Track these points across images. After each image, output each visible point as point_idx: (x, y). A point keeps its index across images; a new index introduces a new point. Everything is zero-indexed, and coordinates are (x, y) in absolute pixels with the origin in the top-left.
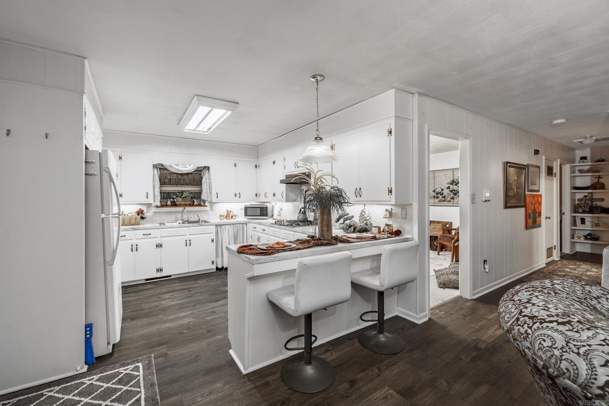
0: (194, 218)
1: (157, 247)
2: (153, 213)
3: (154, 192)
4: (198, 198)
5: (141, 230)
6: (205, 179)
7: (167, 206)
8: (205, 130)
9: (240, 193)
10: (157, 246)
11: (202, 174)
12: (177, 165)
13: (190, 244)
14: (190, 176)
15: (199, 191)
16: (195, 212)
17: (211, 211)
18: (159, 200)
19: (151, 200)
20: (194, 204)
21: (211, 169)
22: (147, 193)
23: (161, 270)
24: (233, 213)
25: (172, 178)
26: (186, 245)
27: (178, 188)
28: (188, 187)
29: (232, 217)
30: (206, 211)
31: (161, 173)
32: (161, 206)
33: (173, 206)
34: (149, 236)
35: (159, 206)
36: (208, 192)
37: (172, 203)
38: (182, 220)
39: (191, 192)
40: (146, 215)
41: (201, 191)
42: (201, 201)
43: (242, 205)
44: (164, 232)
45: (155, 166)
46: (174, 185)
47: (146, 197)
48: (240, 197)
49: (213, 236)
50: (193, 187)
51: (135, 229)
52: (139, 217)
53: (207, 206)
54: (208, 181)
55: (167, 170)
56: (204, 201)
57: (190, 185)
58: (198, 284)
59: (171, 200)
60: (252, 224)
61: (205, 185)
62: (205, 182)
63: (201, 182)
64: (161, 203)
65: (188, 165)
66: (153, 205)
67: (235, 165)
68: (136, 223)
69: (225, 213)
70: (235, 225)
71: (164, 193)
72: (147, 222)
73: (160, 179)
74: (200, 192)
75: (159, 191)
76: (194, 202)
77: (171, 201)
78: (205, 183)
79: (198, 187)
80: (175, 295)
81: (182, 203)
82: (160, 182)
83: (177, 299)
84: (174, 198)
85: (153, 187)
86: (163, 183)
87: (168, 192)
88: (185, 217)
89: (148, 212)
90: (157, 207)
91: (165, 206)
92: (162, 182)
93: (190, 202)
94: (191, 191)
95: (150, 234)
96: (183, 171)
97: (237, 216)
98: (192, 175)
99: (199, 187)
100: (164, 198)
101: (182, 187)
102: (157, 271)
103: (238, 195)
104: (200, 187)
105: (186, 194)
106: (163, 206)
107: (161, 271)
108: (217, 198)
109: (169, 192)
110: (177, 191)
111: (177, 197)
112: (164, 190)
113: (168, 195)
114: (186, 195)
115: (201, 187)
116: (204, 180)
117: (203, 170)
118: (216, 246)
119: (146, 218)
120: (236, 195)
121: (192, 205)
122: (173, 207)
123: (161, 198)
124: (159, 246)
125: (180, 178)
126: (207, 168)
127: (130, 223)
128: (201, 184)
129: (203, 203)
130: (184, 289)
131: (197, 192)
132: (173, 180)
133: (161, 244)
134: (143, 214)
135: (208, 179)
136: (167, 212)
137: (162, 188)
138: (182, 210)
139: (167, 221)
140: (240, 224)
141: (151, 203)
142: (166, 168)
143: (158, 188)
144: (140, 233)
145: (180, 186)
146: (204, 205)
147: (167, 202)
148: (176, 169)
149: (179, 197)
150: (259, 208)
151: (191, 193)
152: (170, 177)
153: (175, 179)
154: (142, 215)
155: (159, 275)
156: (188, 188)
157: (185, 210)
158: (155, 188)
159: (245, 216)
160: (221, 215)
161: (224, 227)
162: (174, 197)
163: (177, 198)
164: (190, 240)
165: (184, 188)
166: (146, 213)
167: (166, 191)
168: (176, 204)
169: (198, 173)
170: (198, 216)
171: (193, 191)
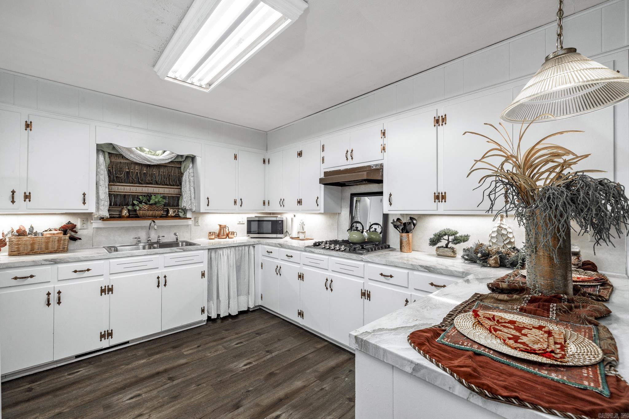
0: (169, 238)
1: (103, 294)
3: (97, 193)
4: (175, 206)
5: (68, 262)
6: (187, 176)
7: (120, 217)
8: (204, 83)
9: (241, 200)
10: (103, 291)
11: (182, 168)
12: (141, 150)
13: (166, 282)
14: (162, 171)
15: (176, 194)
16: (171, 227)
17: (195, 225)
18: (107, 208)
19: (91, 207)
20: (169, 215)
21: (199, 160)
22: (84, 194)
23: (110, 334)
24: (228, 230)
25: (132, 172)
26: (157, 285)
27: (141, 188)
28: (158, 187)
29: (228, 235)
30: (188, 225)
31: (111, 161)
32: (110, 217)
33: (132, 217)
34: (87, 274)
35: (108, 218)
36: (193, 196)
37: (131, 213)
38: (148, 241)
39: (164, 196)
40: (81, 233)
41: (179, 194)
42: (180, 210)
43: (244, 218)
44: (116, 263)
45: (100, 149)
46: (135, 184)
47: (82, 201)
48: (241, 206)
49: (204, 267)
50: (166, 188)
51: (55, 262)
52: (67, 237)
53: (191, 219)
54: (192, 179)
55: (123, 157)
56: (185, 211)
57: (163, 185)
58: (183, 356)
59: (130, 207)
60: (263, 246)
61: (188, 186)
62: (187, 180)
63: (180, 181)
64: (111, 213)
65: (160, 152)
66: (95, 216)
67: (235, 157)
68: (59, 248)
69: (216, 229)
70: (237, 248)
71: (116, 196)
72: (82, 248)
73: (110, 173)
74: (177, 197)
75: (108, 193)
76: (168, 211)
77: (129, 210)
78: (187, 183)
80: (144, 396)
81: (148, 214)
82: (109, 177)
83: (148, 408)
84: (133, 205)
85: (96, 184)
86: (115, 179)
87: (123, 195)
88: (154, 237)
89: (85, 227)
90: (102, 219)
91: (117, 217)
92: (112, 177)
93: (162, 212)
94: (163, 194)
95: (88, 270)
96: (153, 161)
97: (235, 233)
98: (166, 169)
99: (176, 188)
100: (115, 204)
101: (149, 187)
102: (102, 336)
103: (239, 202)
104: (178, 188)
105: (156, 198)
106: (114, 217)
107: (110, 337)
108: (208, 205)
109: (125, 195)
110: (139, 193)
111: (141, 202)
112: (116, 191)
113: (123, 199)
114: (157, 200)
115: (181, 189)
116: (185, 178)
117: (184, 161)
118: (209, 283)
119: (80, 239)
120: (235, 202)
121: (164, 217)
122: (133, 219)
123: (110, 205)
124: (107, 290)
125: (145, 172)
126: (190, 160)
127: (47, 248)
128: (180, 184)
129: (183, 213)
130: (158, 374)
131: (173, 197)
132: (132, 175)
133: (110, 287)
134: (75, 232)
135: (192, 177)
136: (121, 228)
137: (113, 187)
138: (149, 225)
139: (122, 244)
140: (245, 246)
141: (92, 213)
142: (122, 153)
143: (106, 187)
144: (66, 269)
145: (144, 185)
146: (184, 216)
147: (121, 212)
148: (139, 156)
149: (143, 204)
150: (271, 222)
151: (164, 198)
152: (128, 170)
153: (137, 173)
154: (73, 234)
155: (106, 343)
156: (158, 189)
157: (155, 225)
158: (100, 187)
159: (247, 234)
160: (210, 233)
161: (220, 252)
162: (135, 202)
163: (140, 205)
164: (165, 277)
165: (152, 188)
166: (82, 230)
167: (119, 192)
168: (137, 214)
169: (176, 166)
170: (175, 234)
171: (167, 194)
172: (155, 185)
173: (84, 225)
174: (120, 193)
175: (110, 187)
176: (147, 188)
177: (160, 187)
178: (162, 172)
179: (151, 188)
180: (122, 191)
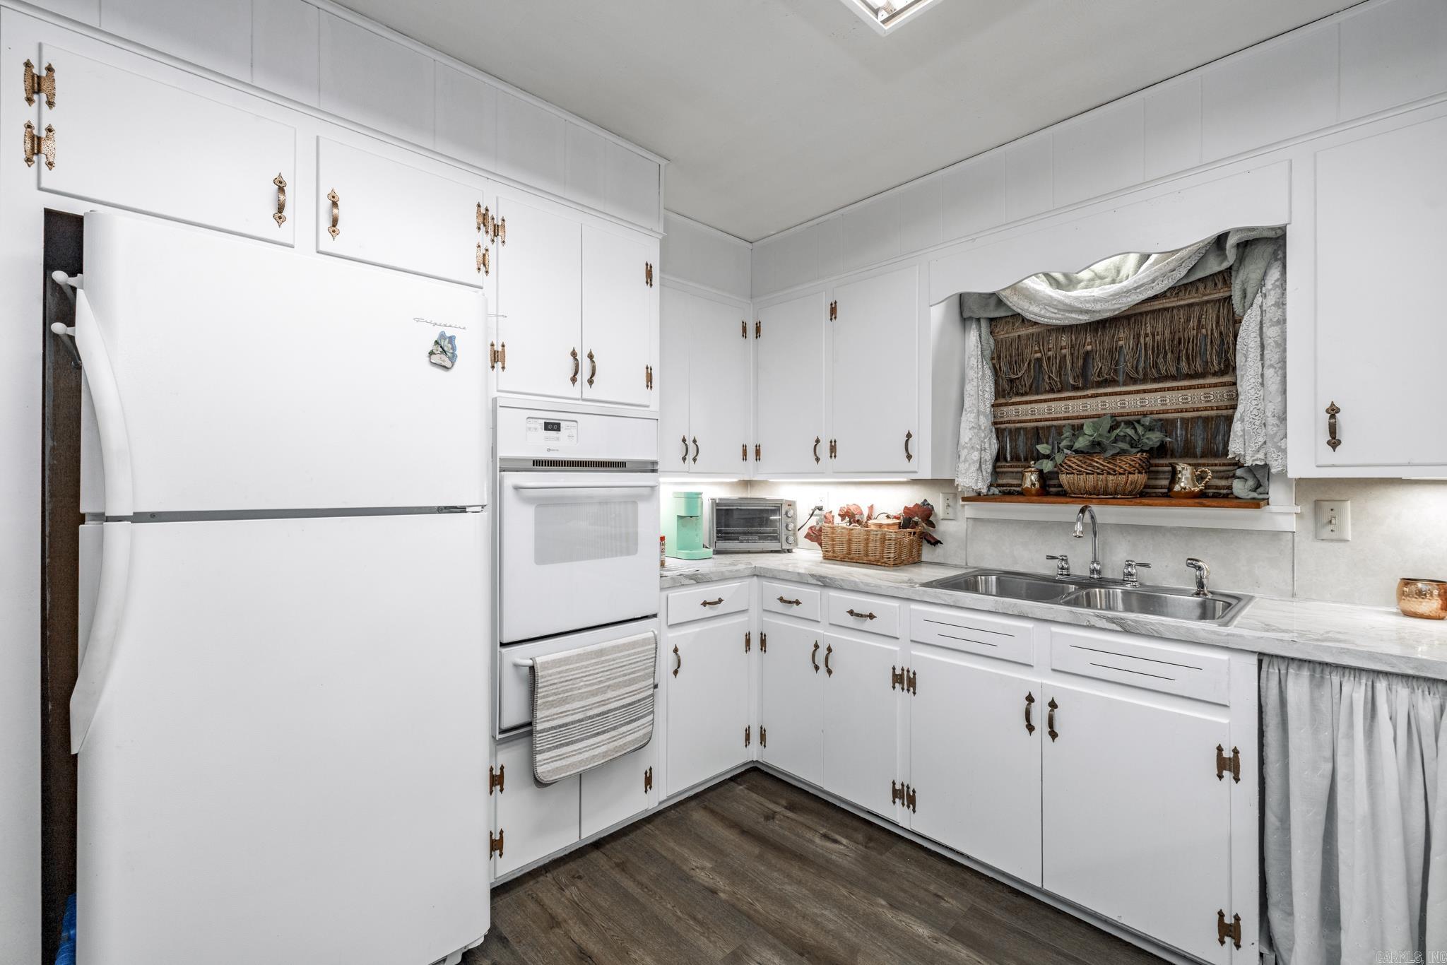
1: (896, 686)
2: (971, 522)
4: (1206, 455)
7: (1017, 494)
11: (1234, 298)
13: (1053, 725)
14: (1146, 330)
15: (1218, 408)
16: (1177, 535)
18: (990, 467)
20: (1177, 488)
22: (908, 436)
25: (1049, 358)
26: (1025, 722)
28: (1138, 392)
30: (1276, 535)
31: (996, 341)
32: (995, 493)
33: (1047, 494)
36: (1272, 409)
37: (1045, 482)
38: (1093, 571)
39: (1164, 422)
40: (943, 528)
41: (1228, 407)
42: (1229, 471)
45: (969, 314)
46: (1060, 392)
50: (1169, 389)
52: (914, 535)
55: (1023, 320)
56: (1255, 476)
57: (1155, 380)
59: (1043, 465)
61: (1256, 368)
62: (1256, 348)
64: (995, 482)
71: (1012, 433)
73: (994, 370)
74: (1220, 418)
75: (992, 428)
76: (1172, 475)
77: (1041, 472)
78: (1255, 356)
79: (1210, 386)
82: (994, 382)
86: (1009, 384)
87: (1033, 428)
89: (950, 516)
90: (978, 496)
91: (1012, 493)
93: (1146, 478)
94: (1159, 413)
96: (1097, 306)
99: (1216, 385)
100: (1014, 457)
104: (1223, 384)
106: (1009, 492)
107: (912, 807)
109: (1037, 428)
112: (1014, 418)
113: (1031, 441)
115: (1232, 383)
116: (1245, 337)
117: (1236, 265)
119: (939, 542)
121: (1154, 495)
123: (998, 459)
124: (905, 681)
125: (1089, 348)
128: (1229, 367)
129: (1248, 483)
131: (1206, 420)
132: (1050, 367)
133: (911, 675)
134: (932, 525)
135: (1272, 326)
136: (1029, 524)
137: (1005, 409)
142: (1019, 310)
143: (987, 412)
144: (843, 604)
145: (1090, 392)
146: (1253, 495)
147: (1021, 477)
152: (1038, 354)
153: (1064, 355)
154: (927, 528)
156: (1138, 397)
164: (1052, 704)
165: (1118, 398)
166: (946, 522)
167: (1020, 422)
168: (1060, 486)
169: (1206, 298)
170: (1193, 563)
171: (1177, 411)
172: (1125, 384)
173: (950, 510)
174: (1022, 425)
175: (998, 410)
176: (1099, 400)
177: (1144, 391)
178: (1146, 335)
179: (1113, 398)
180: (1029, 417)
